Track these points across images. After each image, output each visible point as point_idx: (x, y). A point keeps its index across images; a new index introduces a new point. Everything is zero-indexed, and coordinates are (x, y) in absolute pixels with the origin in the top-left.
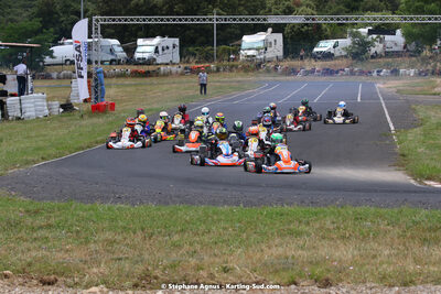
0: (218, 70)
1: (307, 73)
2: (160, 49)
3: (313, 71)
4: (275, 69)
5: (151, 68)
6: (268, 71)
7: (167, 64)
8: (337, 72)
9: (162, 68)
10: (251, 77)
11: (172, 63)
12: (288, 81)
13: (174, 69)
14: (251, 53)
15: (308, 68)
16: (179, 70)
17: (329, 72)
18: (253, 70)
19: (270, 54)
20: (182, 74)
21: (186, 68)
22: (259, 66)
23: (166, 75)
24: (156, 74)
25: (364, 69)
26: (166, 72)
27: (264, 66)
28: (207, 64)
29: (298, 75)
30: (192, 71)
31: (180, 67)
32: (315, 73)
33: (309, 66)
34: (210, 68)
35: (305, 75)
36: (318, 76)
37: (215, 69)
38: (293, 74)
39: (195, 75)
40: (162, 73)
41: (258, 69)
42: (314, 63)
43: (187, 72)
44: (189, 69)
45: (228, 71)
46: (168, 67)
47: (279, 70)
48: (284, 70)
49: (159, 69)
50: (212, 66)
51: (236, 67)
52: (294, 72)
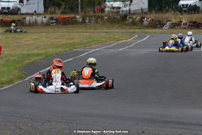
0: (84, 21)
3: (179, 24)
4: (141, 20)
5: (16, 17)
6: (134, 23)
7: (32, 14)
9: (28, 18)
10: (117, 32)
11: (35, 13)
12: (155, 33)
13: (40, 19)
15: (174, 21)
16: (45, 20)
17: (196, 25)
18: (118, 22)
19: (135, 7)
20: (47, 24)
21: (51, 19)
22: (124, 17)
23: (33, 25)
24: (21, 23)
26: (32, 22)
27: (130, 18)
28: (72, 15)
29: (164, 27)
30: (58, 22)
31: (45, 17)
32: (182, 26)
33: (175, 19)
34: (76, 18)
35: (172, 28)
36: (185, 28)
37: (81, 20)
38: (159, 26)
39: (60, 25)
40: (27, 23)
41: (124, 21)
42: (180, 16)
43: (53, 23)
44: (55, 20)
45: (93, 22)
46: (34, 17)
47: (145, 23)
48: (150, 23)
49: (25, 18)
50: (78, 17)
51: (102, 18)
52: (160, 24)
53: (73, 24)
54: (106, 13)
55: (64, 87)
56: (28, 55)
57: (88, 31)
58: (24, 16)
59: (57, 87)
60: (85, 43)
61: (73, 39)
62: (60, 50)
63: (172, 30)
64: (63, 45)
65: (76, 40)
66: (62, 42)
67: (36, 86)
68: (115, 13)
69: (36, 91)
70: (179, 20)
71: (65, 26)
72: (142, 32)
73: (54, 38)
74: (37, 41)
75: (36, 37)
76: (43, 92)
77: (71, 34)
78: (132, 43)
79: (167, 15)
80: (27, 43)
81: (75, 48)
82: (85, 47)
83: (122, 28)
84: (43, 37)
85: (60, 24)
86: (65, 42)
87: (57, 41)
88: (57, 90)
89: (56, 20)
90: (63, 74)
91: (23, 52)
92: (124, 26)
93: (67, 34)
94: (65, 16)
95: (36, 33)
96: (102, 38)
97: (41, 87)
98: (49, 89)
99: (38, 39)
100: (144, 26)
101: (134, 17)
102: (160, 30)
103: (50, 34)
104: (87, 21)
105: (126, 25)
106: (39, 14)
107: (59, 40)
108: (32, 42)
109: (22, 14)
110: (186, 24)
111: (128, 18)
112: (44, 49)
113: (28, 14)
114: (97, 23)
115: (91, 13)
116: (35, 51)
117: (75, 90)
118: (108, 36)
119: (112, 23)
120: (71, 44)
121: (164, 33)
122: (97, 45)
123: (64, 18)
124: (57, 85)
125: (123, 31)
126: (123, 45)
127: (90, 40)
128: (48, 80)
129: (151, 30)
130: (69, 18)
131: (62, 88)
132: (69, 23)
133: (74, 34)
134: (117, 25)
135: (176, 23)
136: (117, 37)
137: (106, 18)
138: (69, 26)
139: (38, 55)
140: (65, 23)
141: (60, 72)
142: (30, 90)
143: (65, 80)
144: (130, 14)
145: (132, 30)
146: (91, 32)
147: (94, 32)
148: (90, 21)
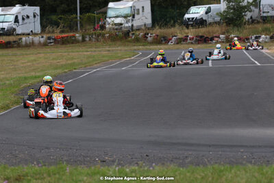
0: (84, 40)
1: (179, 41)
2: (20, 19)
3: (185, 39)
4: (145, 36)
5: (11, 38)
6: (137, 40)
7: (29, 34)
8: (212, 39)
9: (24, 38)
10: (120, 49)
11: (32, 33)
13: (37, 39)
14: (118, 21)
15: (180, 36)
16: (42, 40)
17: (203, 40)
18: (121, 39)
19: (138, 22)
20: (45, 45)
21: (49, 38)
22: (127, 34)
23: (30, 45)
24: (17, 45)
25: (241, 36)
26: (28, 42)
27: (133, 34)
28: (71, 34)
29: (170, 43)
30: (56, 41)
31: (42, 37)
32: (189, 41)
33: (181, 33)
34: (75, 37)
35: (178, 43)
36: (192, 43)
37: (80, 38)
38: (164, 42)
39: (59, 45)
40: (24, 43)
41: (126, 38)
42: (186, 31)
43: (51, 43)
44: (53, 39)
45: (94, 40)
46: (30, 37)
47: (149, 39)
48: (154, 39)
49: (21, 39)
50: (77, 35)
51: (103, 36)
52: (165, 40)
53: (72, 43)
54: (107, 30)
55: (67, 111)
56: (25, 78)
57: (89, 50)
58: (20, 37)
59: (59, 111)
60: (86, 63)
61: (73, 58)
62: (59, 71)
63: (178, 46)
64: (62, 66)
65: (76, 61)
66: (61, 63)
67: (36, 112)
68: (117, 29)
69: (37, 117)
70: (185, 35)
71: (64, 46)
72: (147, 49)
73: (53, 59)
74: (34, 63)
75: (33, 58)
76: (44, 118)
77: (70, 54)
78: (136, 61)
79: (172, 30)
80: (25, 65)
81: (75, 69)
82: (85, 67)
83: (125, 45)
84: (40, 58)
85: (58, 43)
86: (64, 63)
87: (55, 61)
88: (59, 114)
89: (55, 39)
90: (64, 97)
91: (20, 75)
92: (127, 43)
93: (66, 54)
94: (64, 35)
95: (33, 54)
96: (103, 57)
97: (41, 112)
98: (51, 114)
99: (35, 60)
100: (148, 43)
101: (137, 33)
102: (166, 46)
103: (48, 55)
104: (87, 39)
105: (129, 41)
106: (36, 34)
107: (58, 61)
108: (29, 64)
109: (18, 35)
110: (193, 38)
111: (131, 35)
112: (42, 70)
113: (24, 34)
114: (98, 41)
115: (92, 31)
116: (33, 74)
117: (79, 114)
118: (110, 54)
119: (114, 41)
120: (72, 65)
121: (169, 49)
122: (98, 65)
123: (63, 38)
124: (59, 109)
125: (126, 48)
126: (126, 64)
127: (91, 59)
128: (49, 104)
129: (155, 47)
130: (67, 37)
131: (64, 112)
132: (69, 42)
133: (73, 54)
134: (119, 43)
135: (182, 38)
136: (119, 55)
137: (108, 35)
138: (68, 45)
139: (36, 77)
140: (64, 42)
141: (62, 95)
142: (30, 115)
143: (68, 104)
144: (132, 30)
145: (136, 47)
146: (92, 51)
147: (95, 51)
148: (90, 40)
